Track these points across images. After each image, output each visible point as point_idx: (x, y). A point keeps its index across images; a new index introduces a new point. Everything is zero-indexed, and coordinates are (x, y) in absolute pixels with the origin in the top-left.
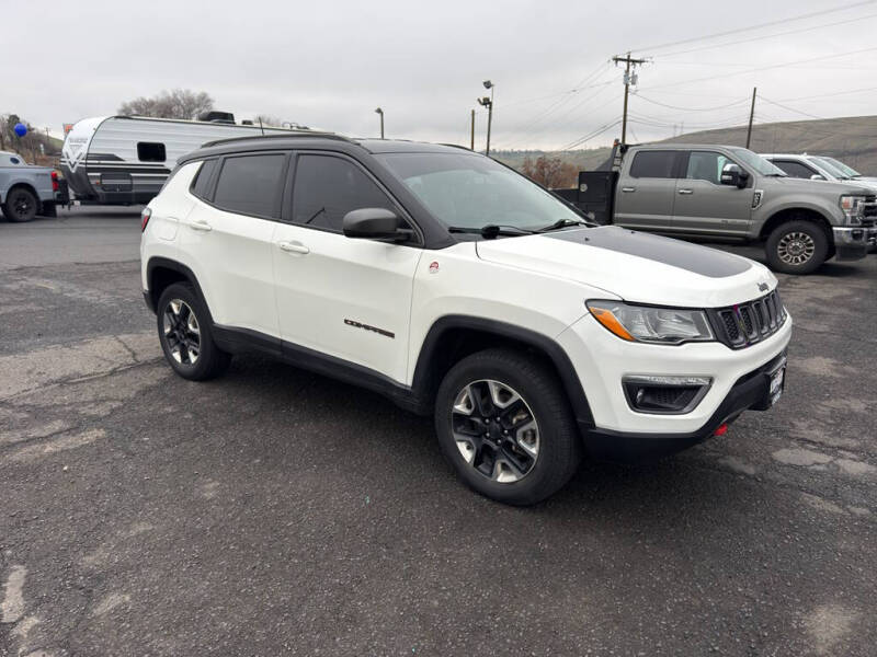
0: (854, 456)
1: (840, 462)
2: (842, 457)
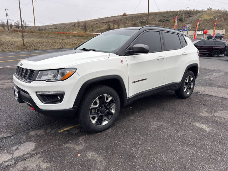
0: (6, 164)
1: (10, 157)
2: (11, 160)
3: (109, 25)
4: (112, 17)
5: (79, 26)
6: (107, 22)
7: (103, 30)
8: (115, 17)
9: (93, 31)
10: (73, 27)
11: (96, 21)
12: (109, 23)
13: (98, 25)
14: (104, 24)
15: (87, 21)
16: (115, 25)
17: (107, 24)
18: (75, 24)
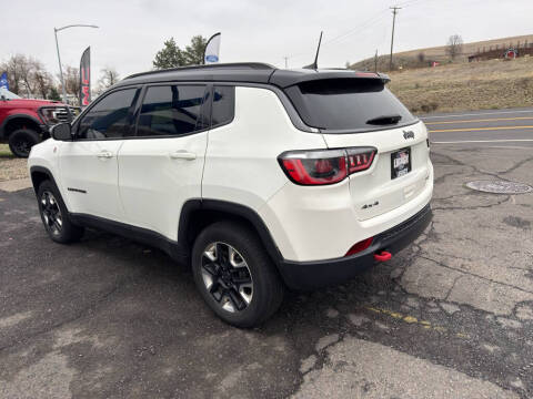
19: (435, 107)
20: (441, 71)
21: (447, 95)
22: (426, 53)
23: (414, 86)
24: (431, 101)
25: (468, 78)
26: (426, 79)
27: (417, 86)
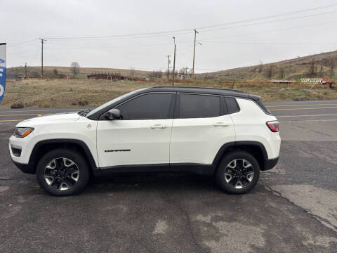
3: (312, 68)
4: (323, 54)
5: (260, 71)
6: (309, 63)
7: (300, 75)
8: (328, 53)
9: (282, 77)
10: (252, 73)
11: (290, 63)
12: (313, 64)
13: (293, 68)
14: (304, 66)
15: (277, 63)
16: (325, 67)
17: (310, 66)
18: (256, 69)
19: (87, 103)
20: (81, 82)
21: (92, 96)
22: (58, 70)
23: (69, 90)
24: (83, 99)
25: (101, 88)
26: (75, 86)
27: (71, 90)
